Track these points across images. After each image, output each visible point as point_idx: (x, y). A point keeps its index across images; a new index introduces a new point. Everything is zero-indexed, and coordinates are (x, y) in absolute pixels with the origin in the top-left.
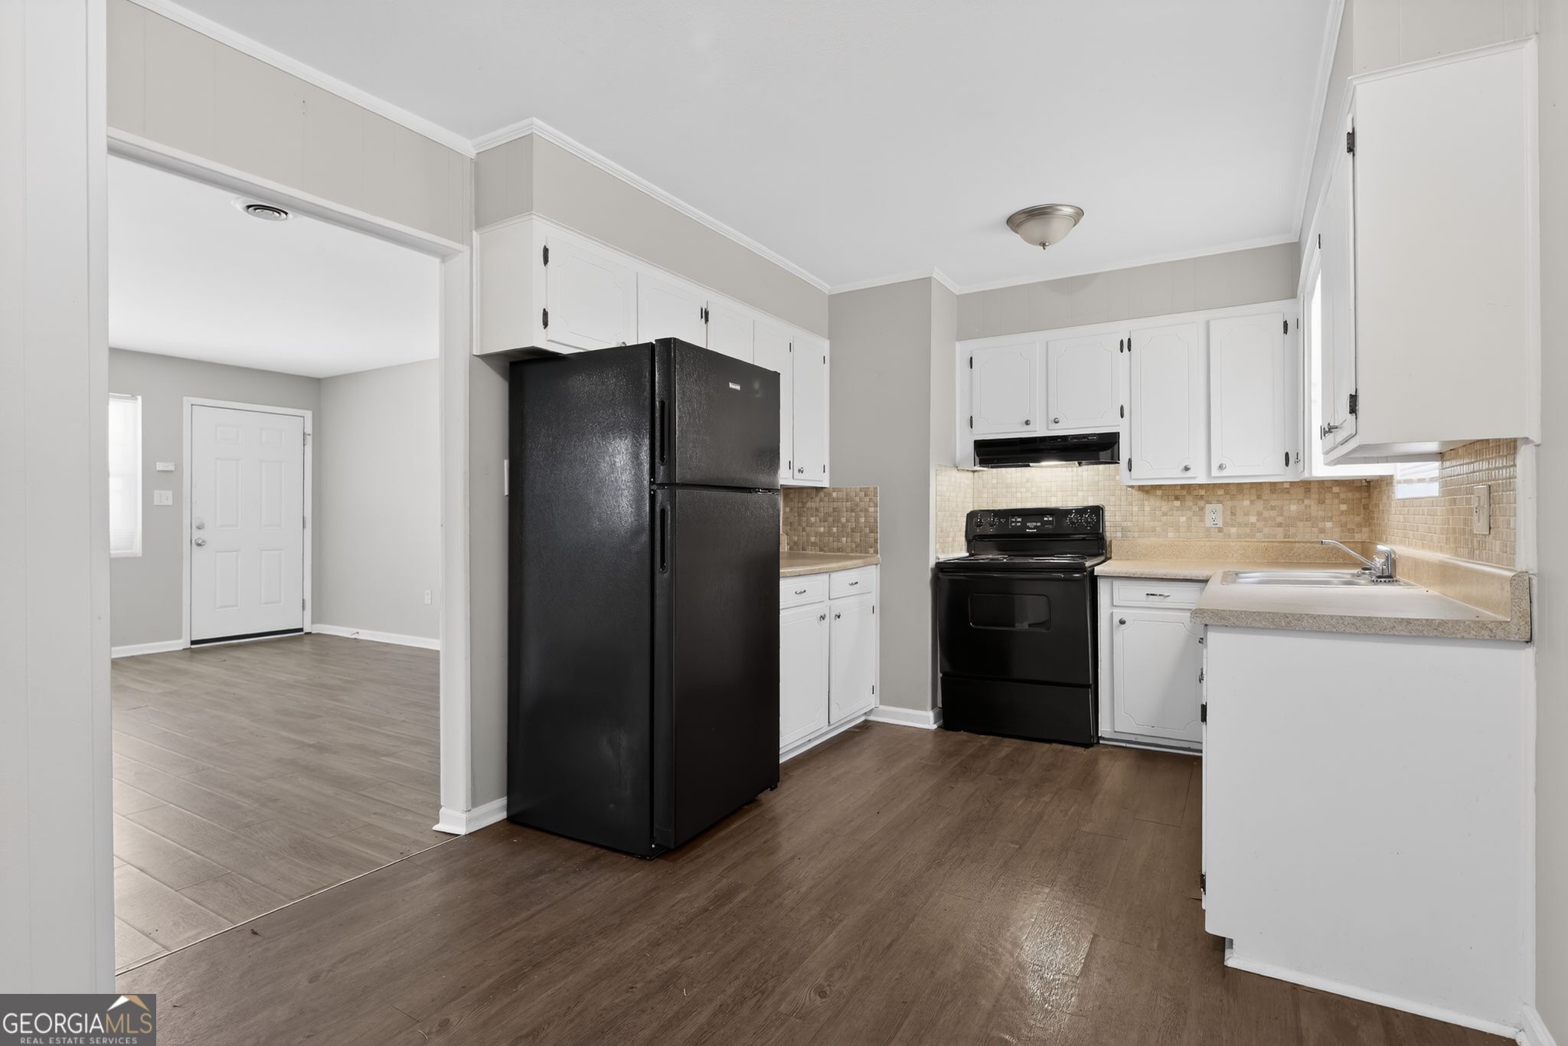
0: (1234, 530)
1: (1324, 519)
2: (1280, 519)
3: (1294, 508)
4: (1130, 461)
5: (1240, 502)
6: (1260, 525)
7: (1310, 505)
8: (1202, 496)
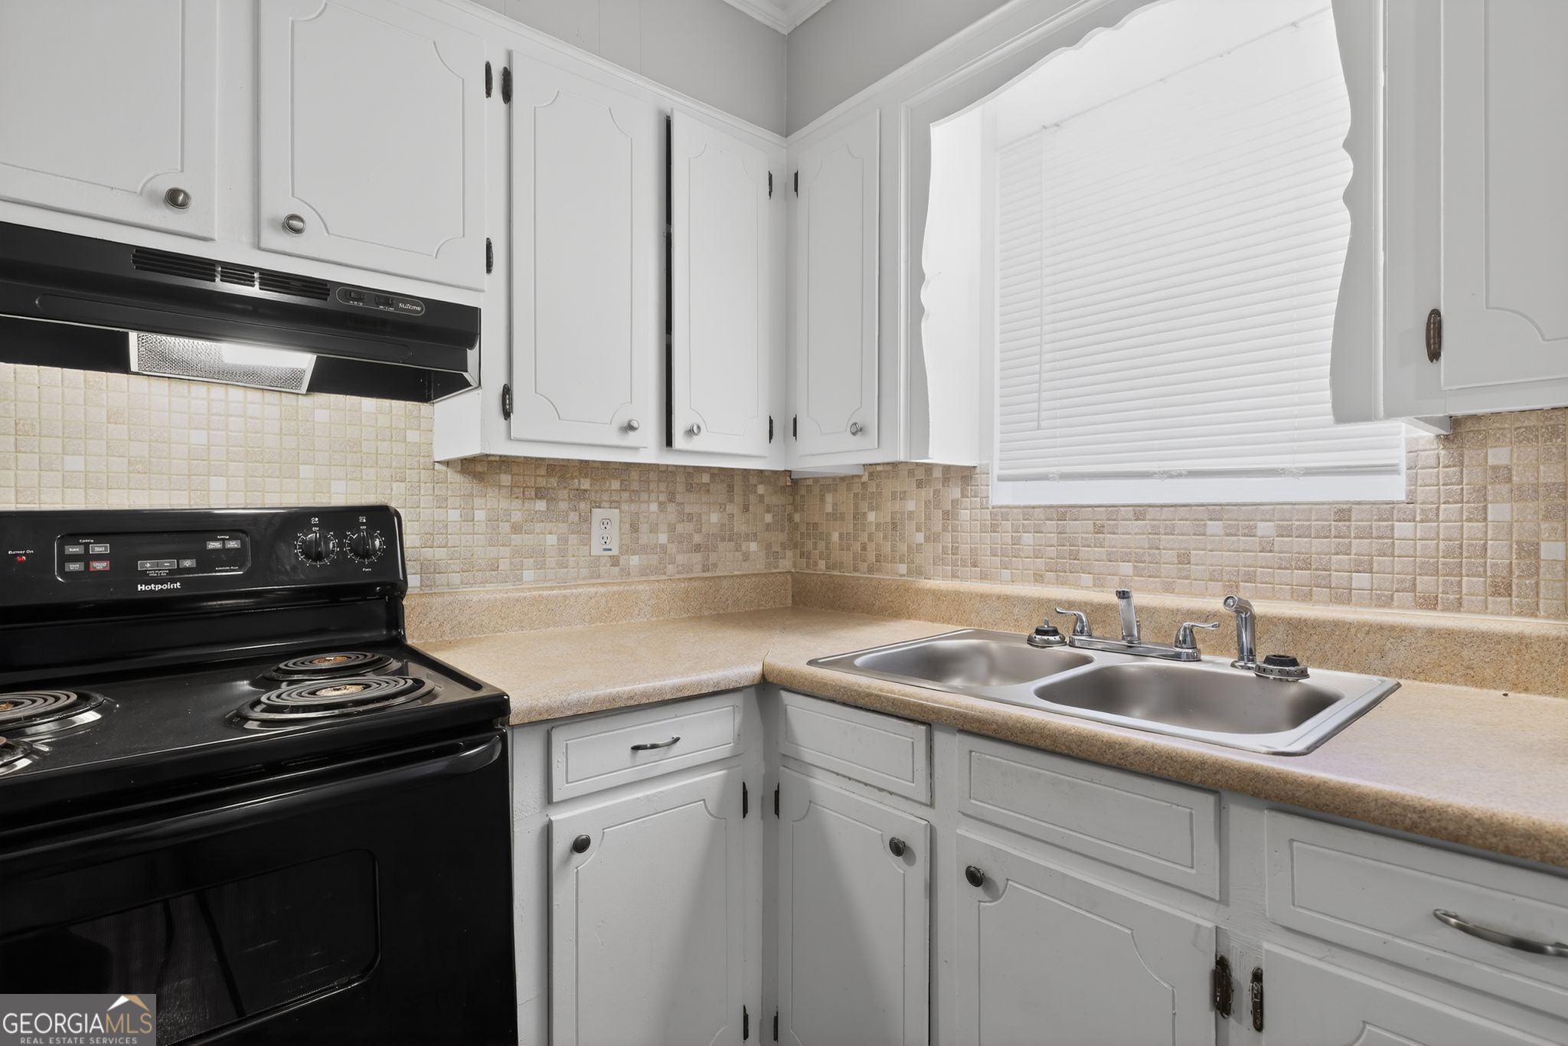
0: (635, 560)
1: (747, 537)
2: (697, 539)
3: (714, 518)
4: (507, 391)
5: (644, 506)
6: (672, 548)
7: (733, 515)
8: (586, 491)
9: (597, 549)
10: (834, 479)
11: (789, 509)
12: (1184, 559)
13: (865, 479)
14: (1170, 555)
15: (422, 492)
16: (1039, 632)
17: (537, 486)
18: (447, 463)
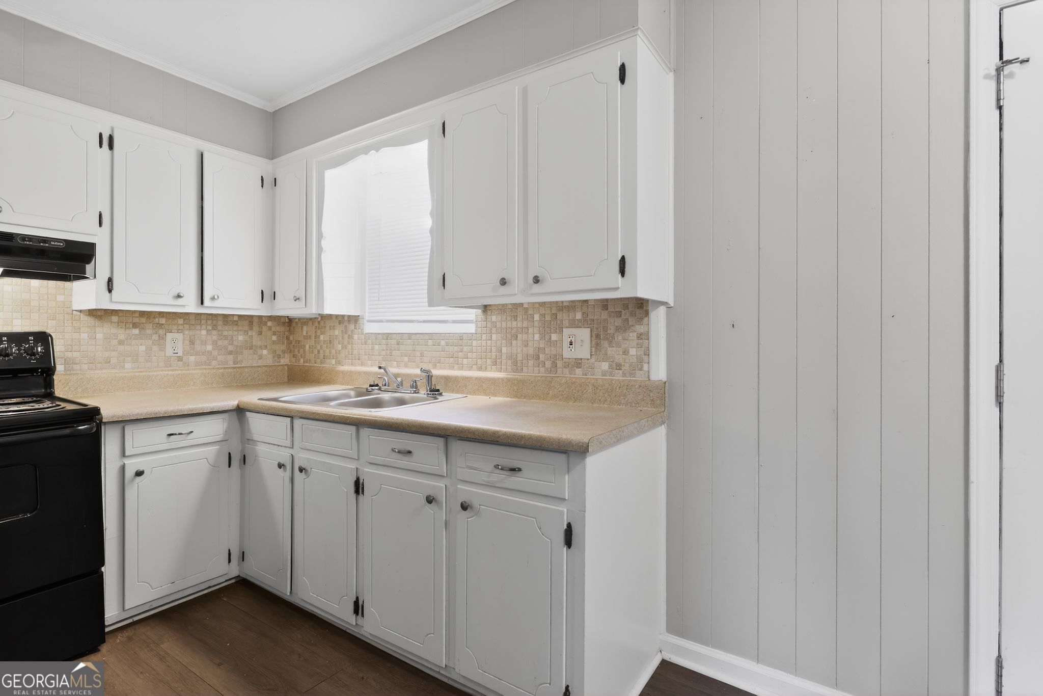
0: (192, 359)
1: (261, 347)
2: (230, 348)
3: (241, 338)
4: (110, 281)
5: (198, 332)
6: (215, 353)
7: (252, 336)
8: (163, 324)
9: (169, 352)
10: (307, 319)
11: (287, 333)
12: (422, 355)
13: (319, 319)
14: (418, 354)
15: (66, 325)
16: (371, 386)
17: (134, 322)
18: (81, 311)
